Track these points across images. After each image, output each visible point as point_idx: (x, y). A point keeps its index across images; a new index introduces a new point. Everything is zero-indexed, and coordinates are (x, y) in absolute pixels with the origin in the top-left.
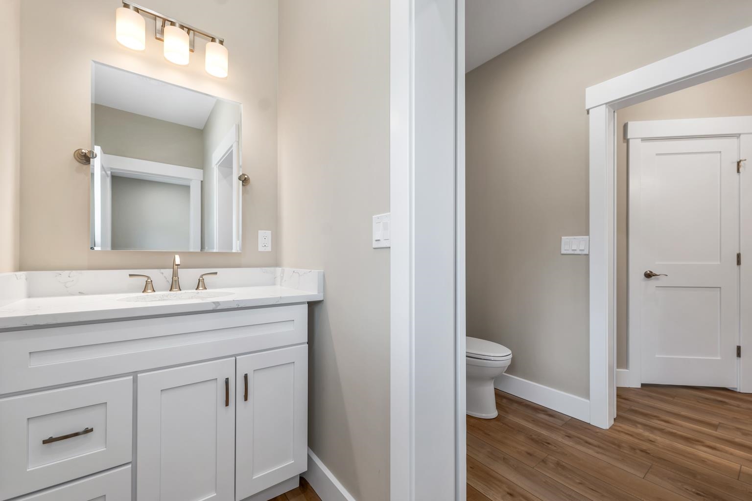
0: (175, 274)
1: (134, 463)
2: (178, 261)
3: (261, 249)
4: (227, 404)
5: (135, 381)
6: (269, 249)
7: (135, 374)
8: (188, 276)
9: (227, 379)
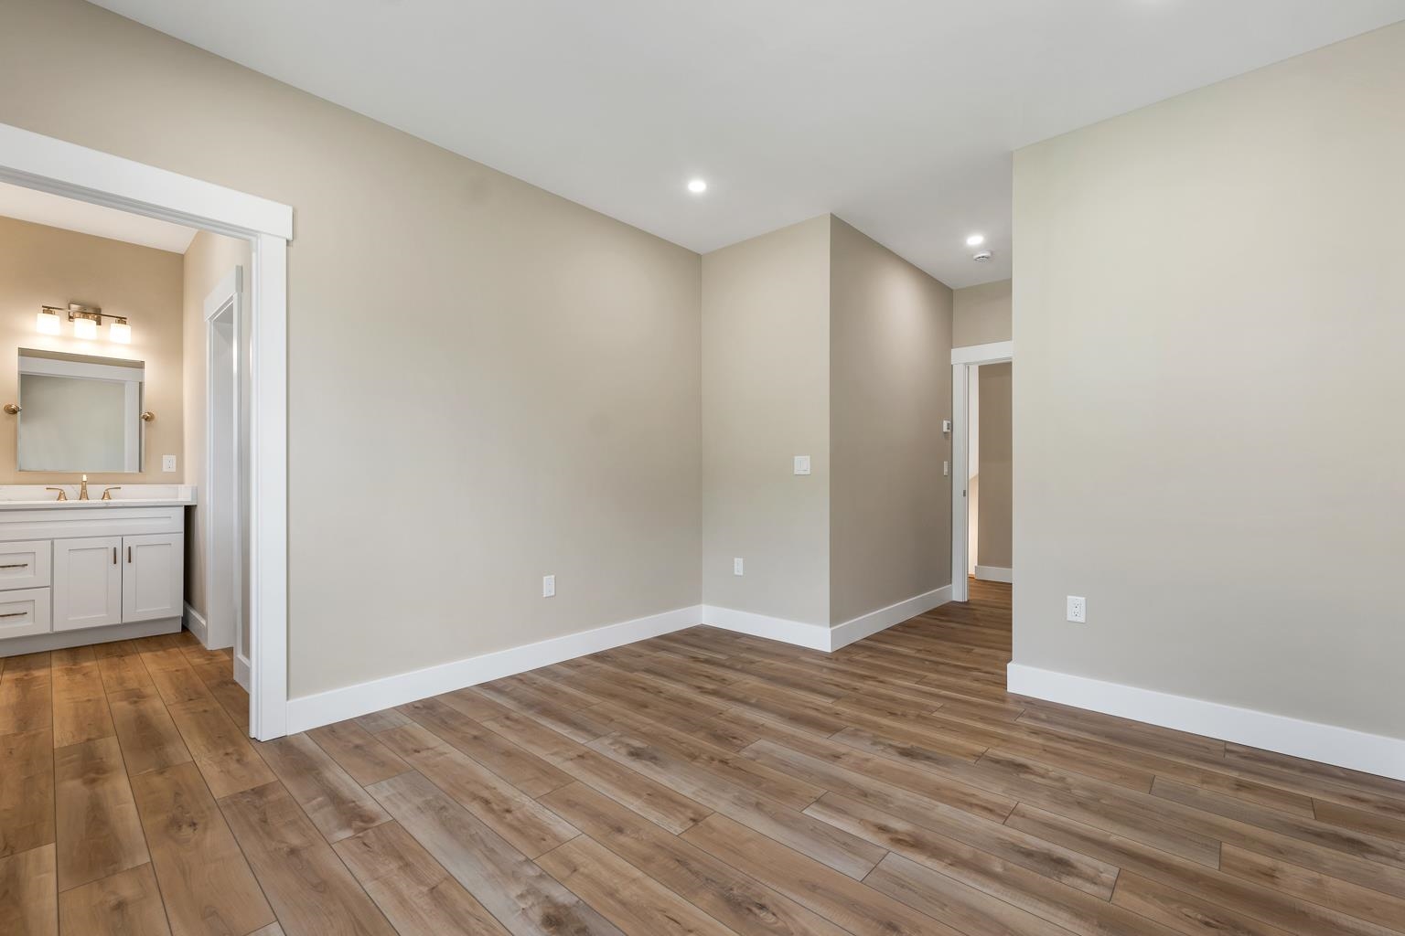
0: (84, 488)
1: (52, 587)
2: (85, 478)
3: (165, 469)
4: (115, 563)
5: (52, 544)
6: (174, 470)
7: (52, 540)
8: (95, 491)
9: (115, 549)
